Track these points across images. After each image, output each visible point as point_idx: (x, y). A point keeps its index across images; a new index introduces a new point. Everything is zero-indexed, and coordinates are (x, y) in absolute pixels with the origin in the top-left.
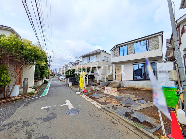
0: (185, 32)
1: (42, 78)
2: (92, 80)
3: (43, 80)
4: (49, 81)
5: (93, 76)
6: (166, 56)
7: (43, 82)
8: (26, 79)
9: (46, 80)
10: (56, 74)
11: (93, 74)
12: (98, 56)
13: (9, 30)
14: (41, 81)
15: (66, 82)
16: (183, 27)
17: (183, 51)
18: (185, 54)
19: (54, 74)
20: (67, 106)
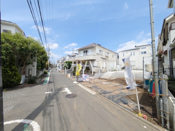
0: (172, 29)
1: (42, 69)
2: (88, 72)
3: (44, 71)
4: (48, 71)
5: (88, 67)
6: (157, 50)
7: (44, 72)
8: (30, 70)
9: (46, 71)
10: (54, 65)
11: (88, 66)
12: (93, 49)
13: (14, 26)
14: (42, 72)
15: (64, 73)
16: (171, 25)
17: (170, 46)
18: (171, 49)
19: (53, 66)
20: (66, 92)
